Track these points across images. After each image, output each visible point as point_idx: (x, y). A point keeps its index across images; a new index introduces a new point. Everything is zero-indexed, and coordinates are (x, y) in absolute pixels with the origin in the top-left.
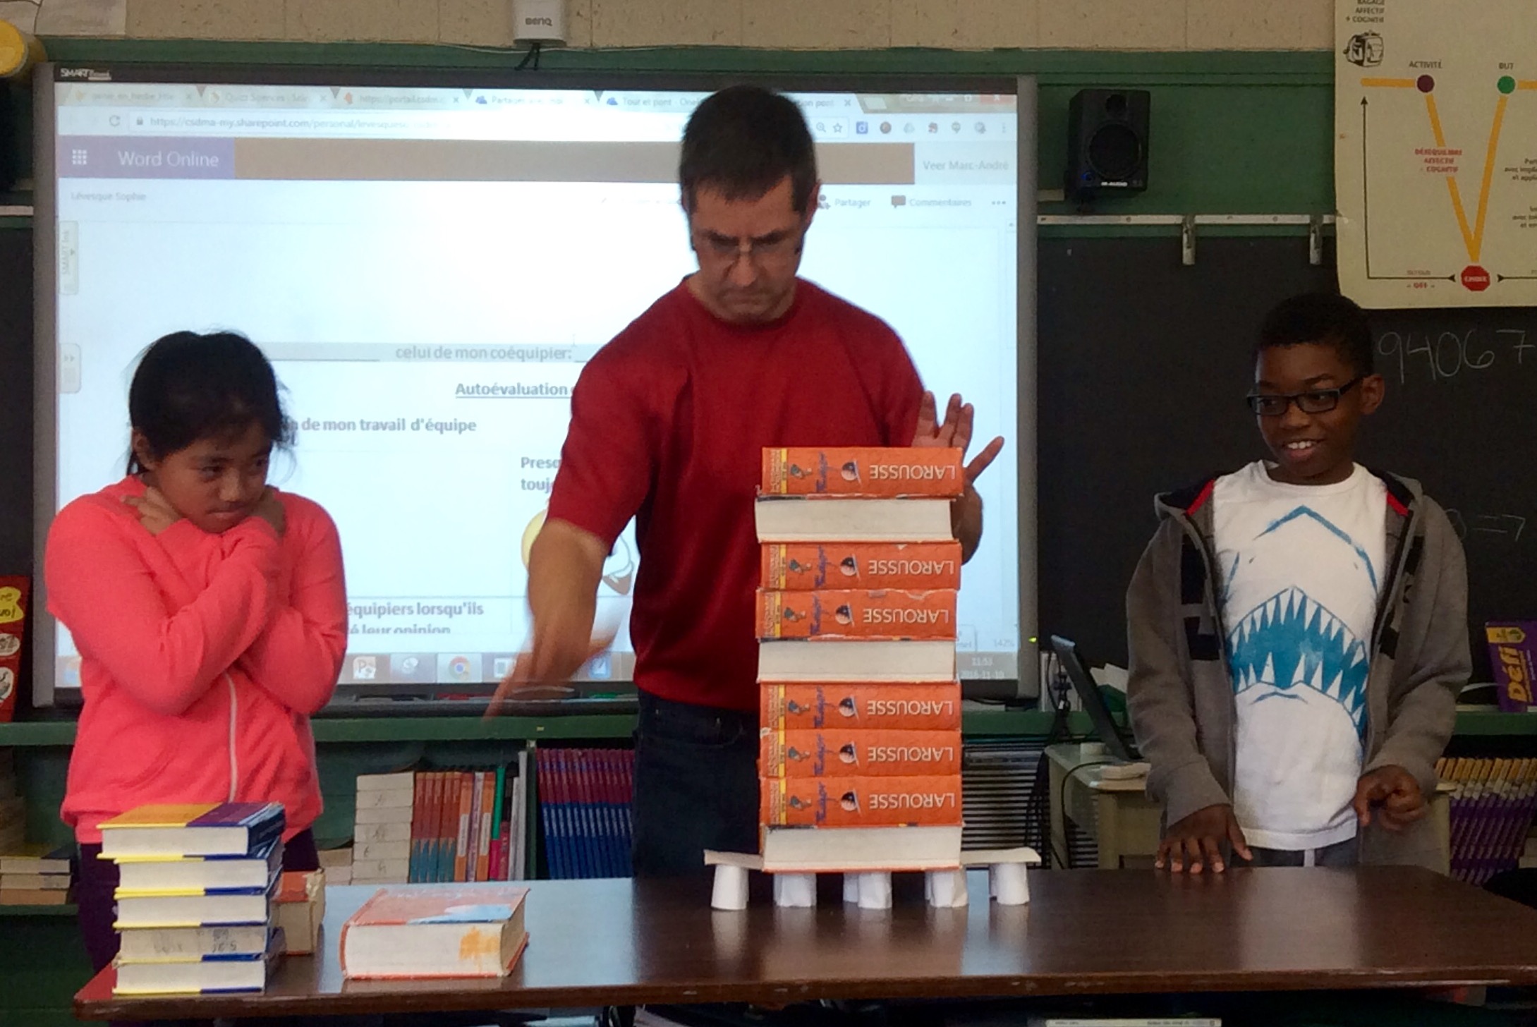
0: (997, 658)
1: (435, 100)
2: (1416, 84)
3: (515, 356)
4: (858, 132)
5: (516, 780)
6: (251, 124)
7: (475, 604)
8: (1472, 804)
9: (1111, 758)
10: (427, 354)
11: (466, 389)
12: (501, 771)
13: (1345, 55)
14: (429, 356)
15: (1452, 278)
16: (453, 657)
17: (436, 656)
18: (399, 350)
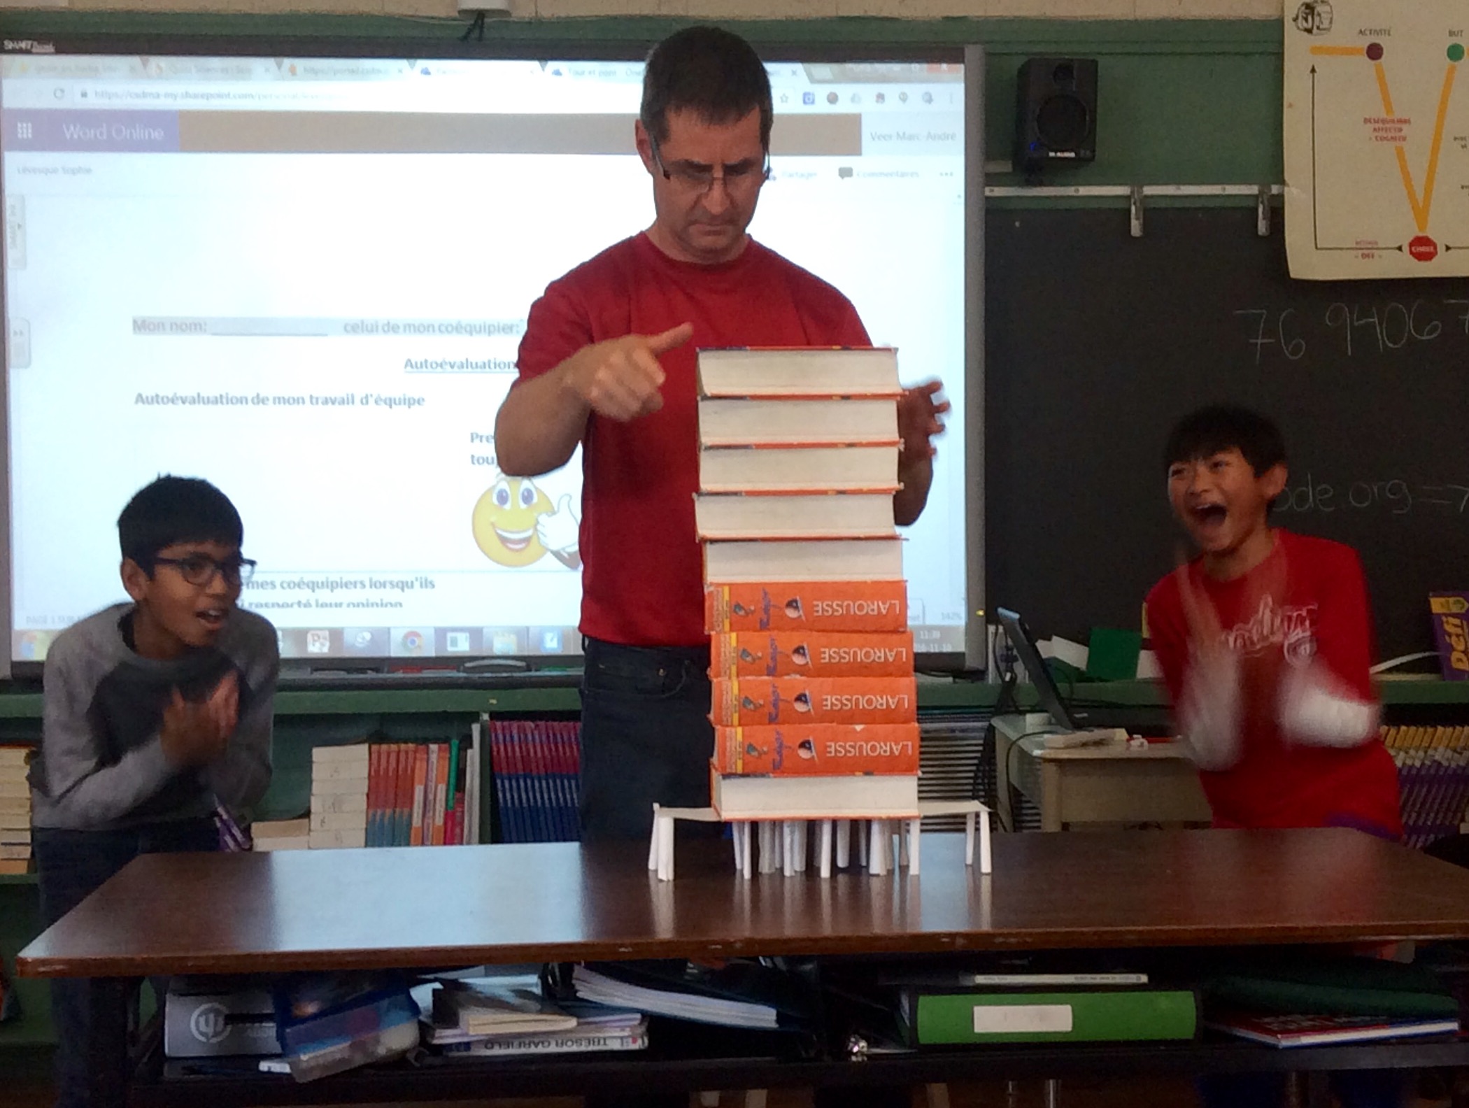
0: (945, 631)
1: (379, 71)
2: (1365, 51)
3: (463, 331)
4: (805, 102)
5: (469, 751)
6: (196, 96)
7: (426, 580)
8: (1414, 772)
9: (1059, 728)
10: (375, 327)
11: (414, 364)
12: (455, 742)
13: (1293, 23)
14: (377, 331)
15: (1400, 248)
16: (409, 630)
17: (389, 629)
18: (347, 325)
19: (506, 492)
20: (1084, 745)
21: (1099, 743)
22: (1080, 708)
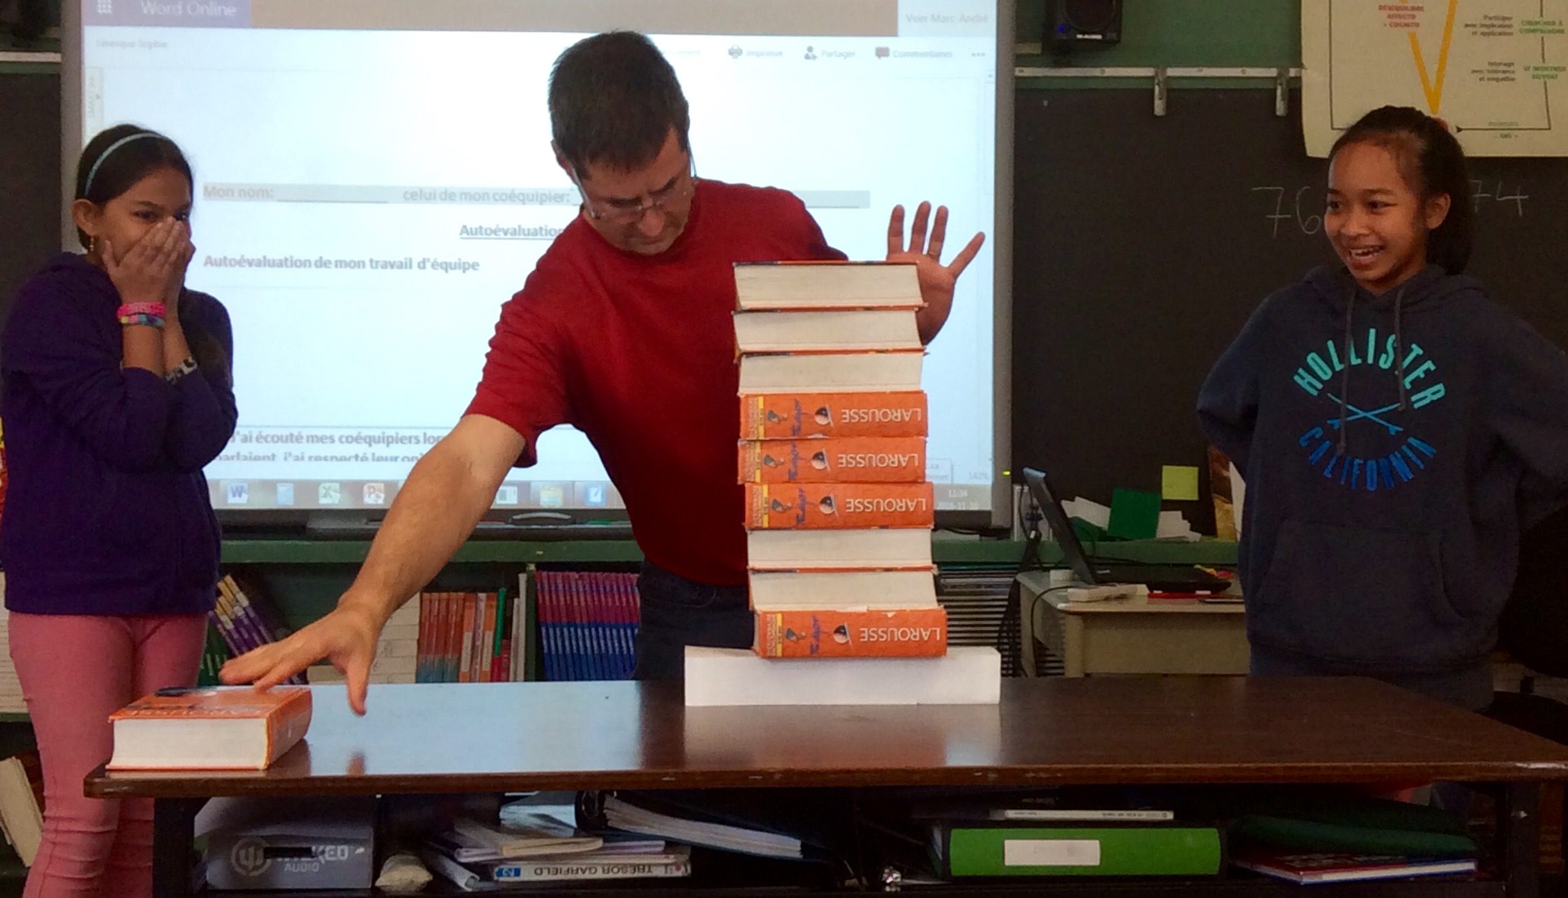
0: (972, 490)
3: (516, 199)
5: (516, 600)
9: (1081, 584)
10: (432, 196)
11: (469, 230)
12: (503, 591)
14: (435, 198)
18: (406, 193)
20: (1107, 599)
21: (1122, 598)
22: (1102, 565)
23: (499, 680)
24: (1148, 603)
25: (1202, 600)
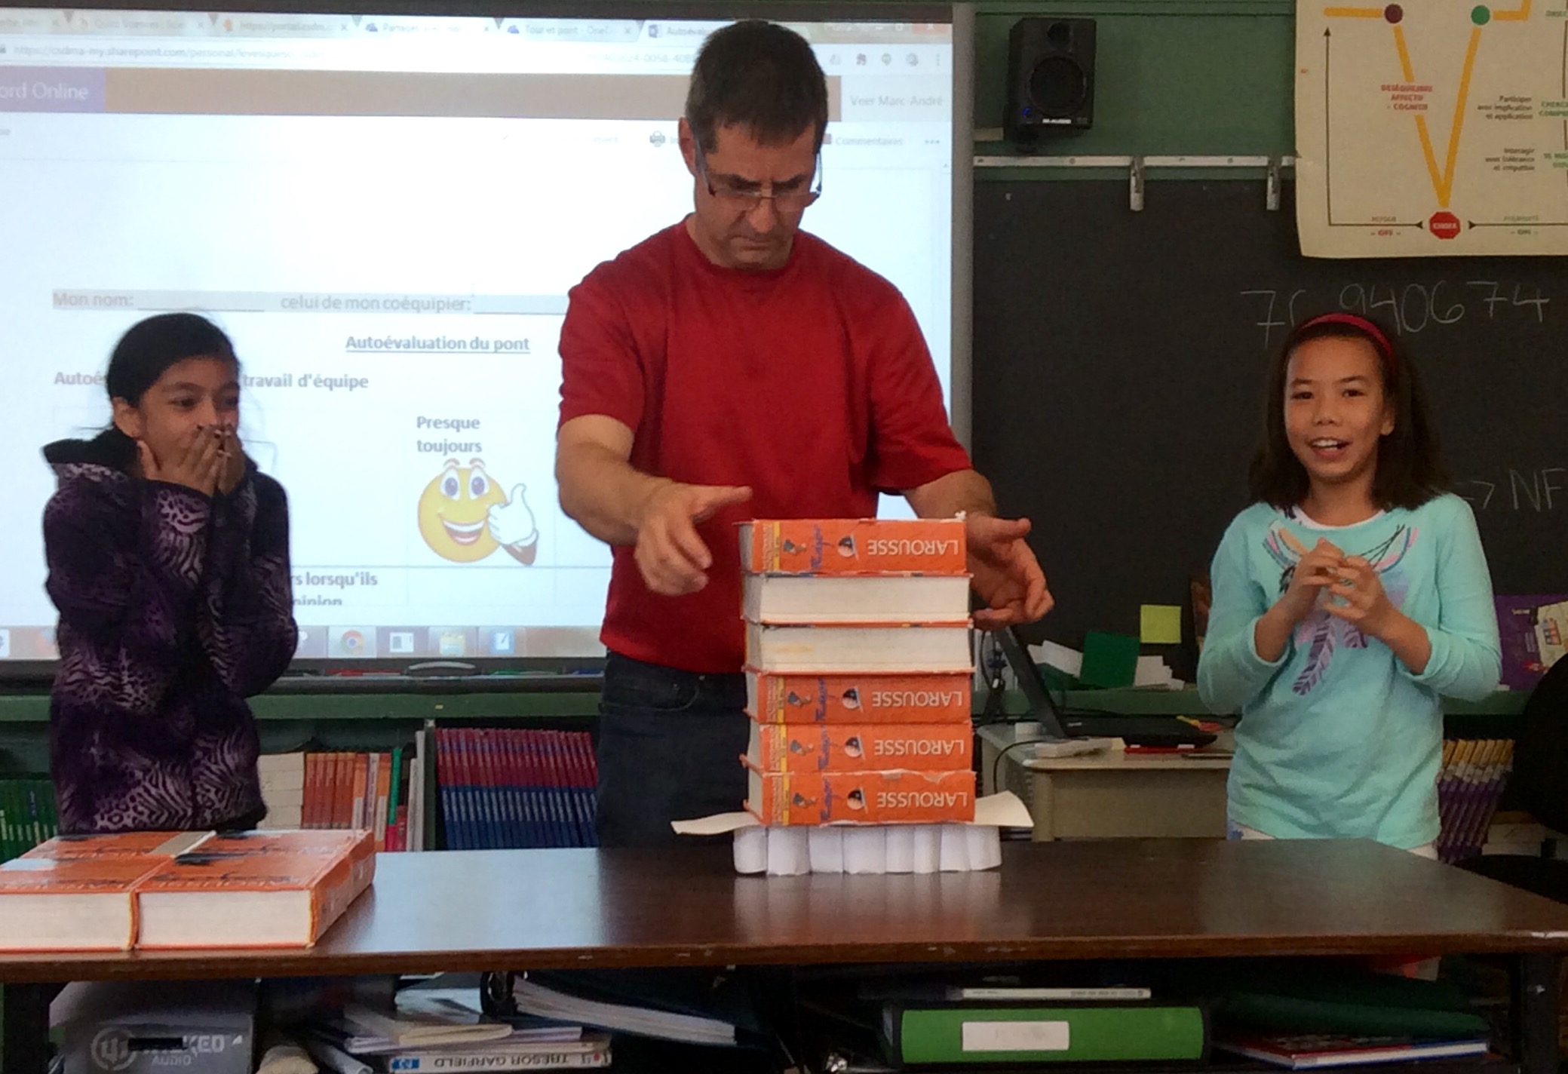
1: (321, 27)
2: (1383, 13)
3: (410, 307)
5: (413, 761)
6: (122, 53)
7: (368, 574)
9: (1050, 737)
10: (314, 304)
11: (357, 343)
12: (397, 752)
14: (317, 306)
15: (1420, 225)
16: (346, 630)
17: (327, 629)
18: (284, 300)
19: (456, 483)
20: (1078, 755)
21: (1095, 753)
22: (1073, 717)
23: (394, 849)
24: (1126, 759)
25: (1184, 754)
